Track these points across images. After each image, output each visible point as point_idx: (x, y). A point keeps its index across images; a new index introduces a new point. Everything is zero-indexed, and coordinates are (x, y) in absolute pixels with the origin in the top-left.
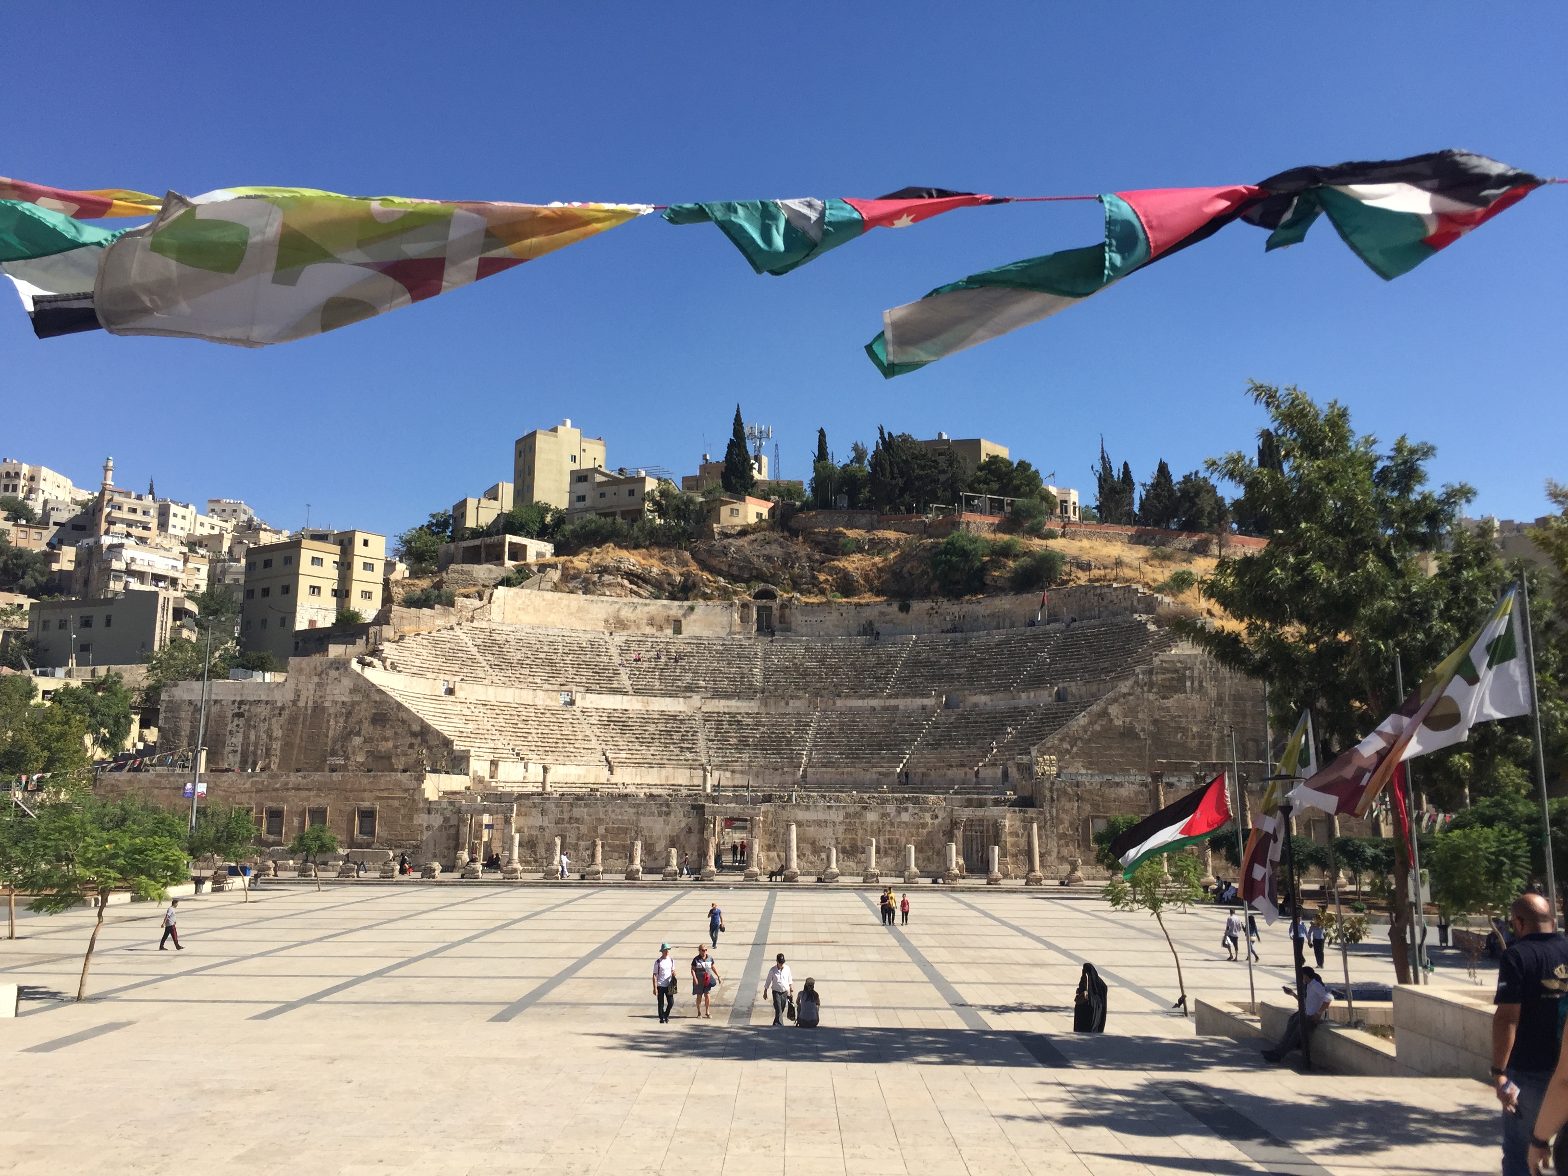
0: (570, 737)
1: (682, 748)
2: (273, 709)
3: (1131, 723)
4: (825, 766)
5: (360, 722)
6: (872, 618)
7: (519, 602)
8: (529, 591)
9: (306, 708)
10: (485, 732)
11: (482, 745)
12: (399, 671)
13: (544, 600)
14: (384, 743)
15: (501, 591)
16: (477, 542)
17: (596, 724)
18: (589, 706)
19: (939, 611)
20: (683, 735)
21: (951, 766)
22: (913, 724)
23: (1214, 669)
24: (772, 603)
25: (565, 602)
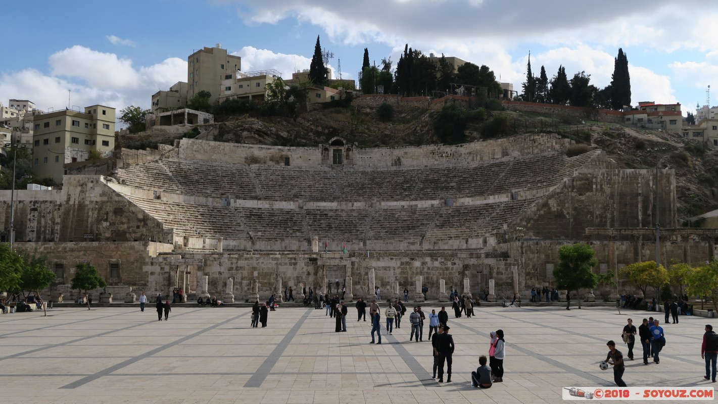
0: (229, 224)
1: (293, 230)
2: (55, 206)
3: (561, 210)
4: (377, 239)
5: (107, 213)
6: (399, 155)
7: (195, 147)
8: (200, 141)
9: (74, 205)
10: (180, 220)
11: (179, 228)
12: (128, 185)
13: (209, 146)
14: (121, 225)
15: (184, 141)
16: (169, 113)
17: (243, 217)
18: (238, 206)
19: (438, 151)
20: (294, 223)
21: (451, 237)
22: (427, 215)
23: (609, 178)
24: (342, 148)
25: (222, 147)
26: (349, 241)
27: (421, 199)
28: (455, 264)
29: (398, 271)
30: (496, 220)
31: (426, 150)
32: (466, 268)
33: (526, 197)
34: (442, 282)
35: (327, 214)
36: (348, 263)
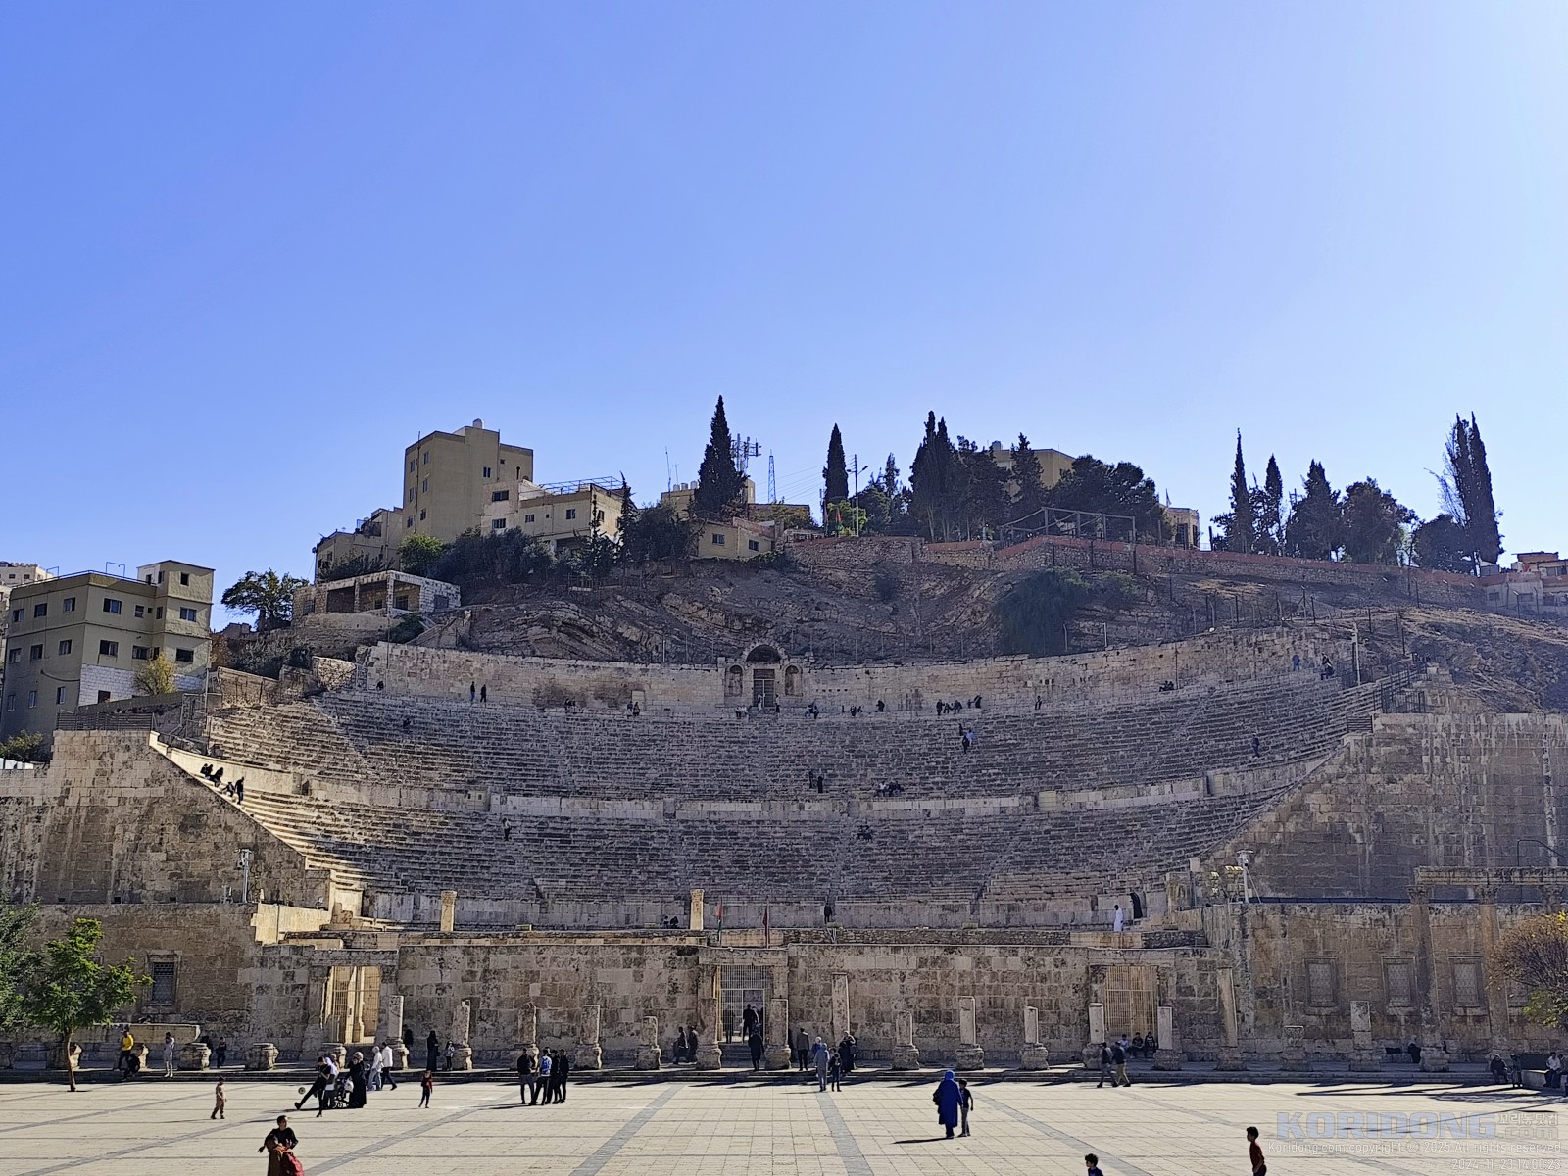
2: (28, 810)
3: (1341, 821)
4: (861, 898)
5: (162, 830)
6: (917, 684)
7: (409, 664)
8: (423, 649)
9: (79, 808)
14: (197, 861)
15: (382, 648)
16: (349, 583)
17: (522, 840)
18: (511, 812)
19: (1015, 673)
20: (652, 855)
21: (1052, 893)
22: (990, 835)
23: (1462, 737)
24: (776, 667)
25: (477, 666)
26: (790, 903)
27: (974, 795)
28: (1064, 963)
29: (913, 983)
30: (1168, 848)
31: (985, 670)
32: (1094, 975)
33: (1244, 789)
34: (1030, 1016)
35: (736, 833)
36: (777, 960)
